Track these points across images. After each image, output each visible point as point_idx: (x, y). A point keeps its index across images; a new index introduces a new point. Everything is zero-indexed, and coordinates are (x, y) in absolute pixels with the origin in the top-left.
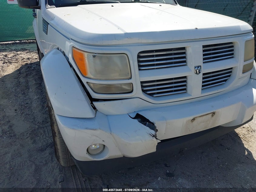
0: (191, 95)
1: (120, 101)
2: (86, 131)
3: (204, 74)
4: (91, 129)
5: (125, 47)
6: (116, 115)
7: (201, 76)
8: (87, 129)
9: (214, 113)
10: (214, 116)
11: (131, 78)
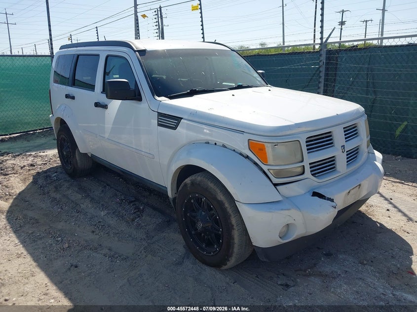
0: (340, 172)
1: (298, 182)
2: (282, 212)
3: (347, 152)
4: (286, 210)
5: (298, 135)
6: (295, 196)
7: (345, 153)
8: (282, 210)
9: (360, 185)
10: (360, 187)
11: (302, 161)
